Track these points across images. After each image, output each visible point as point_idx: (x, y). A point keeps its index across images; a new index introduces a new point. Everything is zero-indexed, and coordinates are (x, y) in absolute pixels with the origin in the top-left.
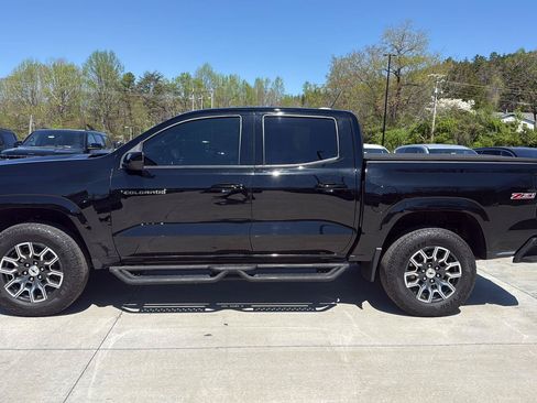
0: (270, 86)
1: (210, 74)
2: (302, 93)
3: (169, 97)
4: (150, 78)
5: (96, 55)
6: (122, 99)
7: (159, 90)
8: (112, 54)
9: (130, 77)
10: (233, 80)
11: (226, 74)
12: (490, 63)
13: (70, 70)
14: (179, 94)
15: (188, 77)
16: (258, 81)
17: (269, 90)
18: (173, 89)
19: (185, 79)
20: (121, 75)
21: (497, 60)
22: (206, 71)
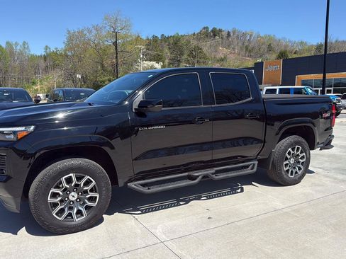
2: (43, 53)
12: (161, 40)
21: (165, 39)
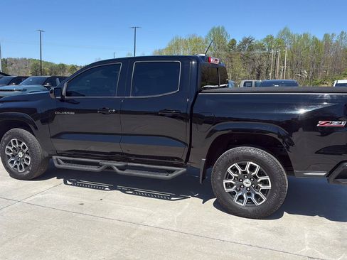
0: (335, 39)
1: (288, 34)
3: (257, 53)
4: (246, 41)
5: (213, 30)
6: (228, 56)
7: (251, 48)
8: (223, 28)
9: (233, 42)
10: (306, 36)
11: (301, 33)
13: (197, 41)
14: (265, 50)
15: (272, 38)
16: (326, 36)
17: (334, 42)
18: (261, 47)
19: (269, 39)
20: (228, 41)
22: (286, 32)
